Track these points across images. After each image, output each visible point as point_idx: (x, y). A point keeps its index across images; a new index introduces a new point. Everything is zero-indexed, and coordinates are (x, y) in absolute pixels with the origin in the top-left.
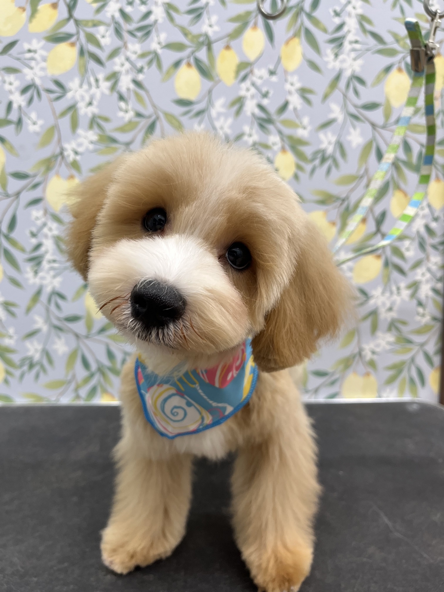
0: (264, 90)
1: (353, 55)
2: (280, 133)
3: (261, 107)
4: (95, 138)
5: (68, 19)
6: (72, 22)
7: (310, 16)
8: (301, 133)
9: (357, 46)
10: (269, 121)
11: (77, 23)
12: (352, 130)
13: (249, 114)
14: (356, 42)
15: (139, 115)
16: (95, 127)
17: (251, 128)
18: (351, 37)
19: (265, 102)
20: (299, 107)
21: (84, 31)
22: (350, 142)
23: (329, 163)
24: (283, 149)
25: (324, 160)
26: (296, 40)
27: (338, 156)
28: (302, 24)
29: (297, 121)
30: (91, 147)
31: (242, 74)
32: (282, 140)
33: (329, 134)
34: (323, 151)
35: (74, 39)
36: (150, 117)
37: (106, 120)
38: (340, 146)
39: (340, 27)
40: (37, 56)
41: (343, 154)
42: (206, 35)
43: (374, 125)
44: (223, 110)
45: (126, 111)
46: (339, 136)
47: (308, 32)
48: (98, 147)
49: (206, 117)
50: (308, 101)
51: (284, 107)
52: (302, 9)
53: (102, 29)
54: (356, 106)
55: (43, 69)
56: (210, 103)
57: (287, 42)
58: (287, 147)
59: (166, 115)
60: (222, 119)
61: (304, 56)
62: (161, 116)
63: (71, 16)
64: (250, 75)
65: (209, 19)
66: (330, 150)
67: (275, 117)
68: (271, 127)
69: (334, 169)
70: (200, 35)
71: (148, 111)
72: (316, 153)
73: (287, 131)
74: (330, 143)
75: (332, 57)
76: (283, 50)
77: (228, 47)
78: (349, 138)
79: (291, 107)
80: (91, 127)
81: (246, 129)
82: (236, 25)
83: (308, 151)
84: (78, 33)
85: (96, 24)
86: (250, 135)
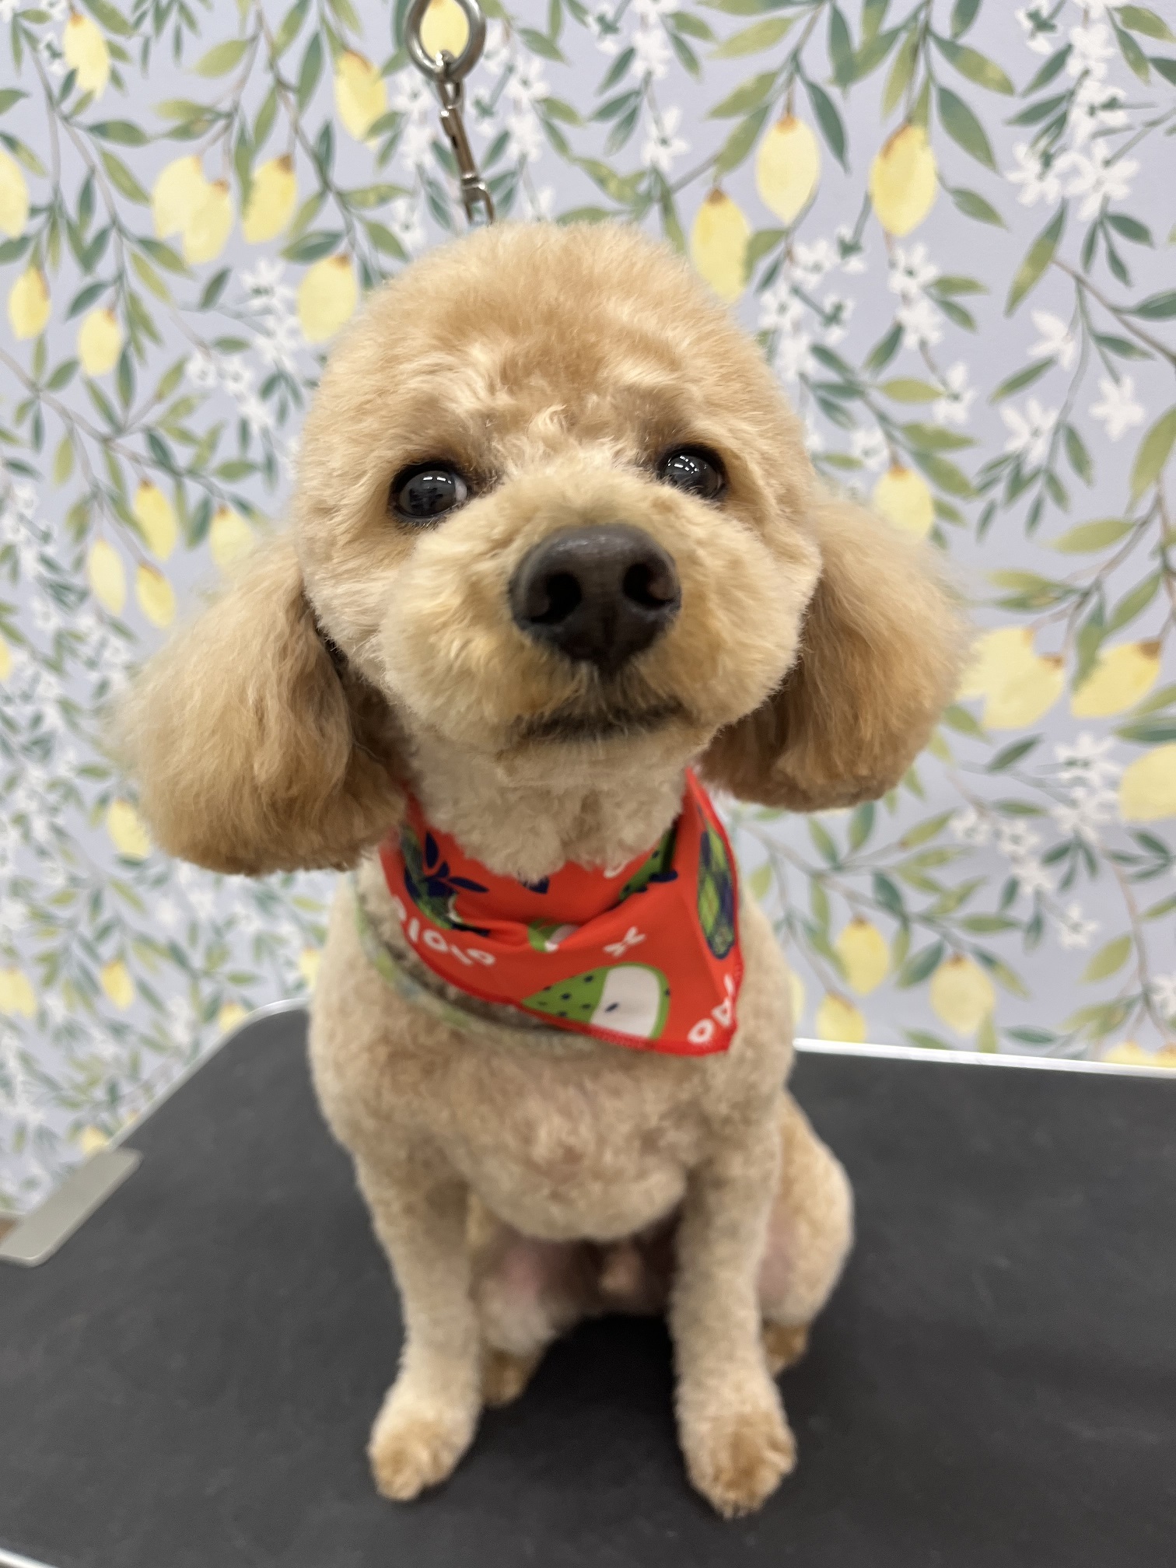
0: (828, 303)
1: (1102, 149)
2: (883, 418)
3: (822, 353)
5: (321, 196)
6: (331, 201)
7: (952, 50)
8: (945, 414)
9: (1116, 118)
10: (851, 389)
11: (343, 199)
12: (1107, 385)
13: (790, 376)
14: (1112, 104)
18: (1092, 92)
19: (834, 337)
20: (934, 337)
21: (362, 219)
22: (1102, 423)
23: (1035, 490)
24: (895, 466)
25: (1018, 484)
26: (916, 134)
27: (1064, 468)
28: (930, 76)
29: (934, 382)
31: (763, 265)
32: (890, 438)
33: (1034, 407)
34: (1018, 460)
35: (343, 246)
38: (1071, 439)
39: (1057, 63)
40: (275, 302)
41: (1080, 461)
42: (656, 172)
46: (1066, 409)
47: (950, 103)
50: (964, 318)
51: (891, 343)
52: (927, 30)
53: (400, 206)
54: (1116, 310)
55: (294, 333)
57: (888, 148)
58: (906, 458)
61: (941, 179)
63: (326, 185)
64: (786, 265)
65: (658, 122)
66: (1038, 453)
67: (864, 377)
68: (855, 406)
69: (1050, 507)
70: (641, 175)
72: (994, 466)
73: (902, 413)
74: (1036, 433)
75: (1034, 166)
76: (877, 173)
77: (717, 196)
78: (1098, 411)
79: (910, 341)
82: (732, 125)
83: (969, 463)
84: (350, 228)
85: (385, 196)
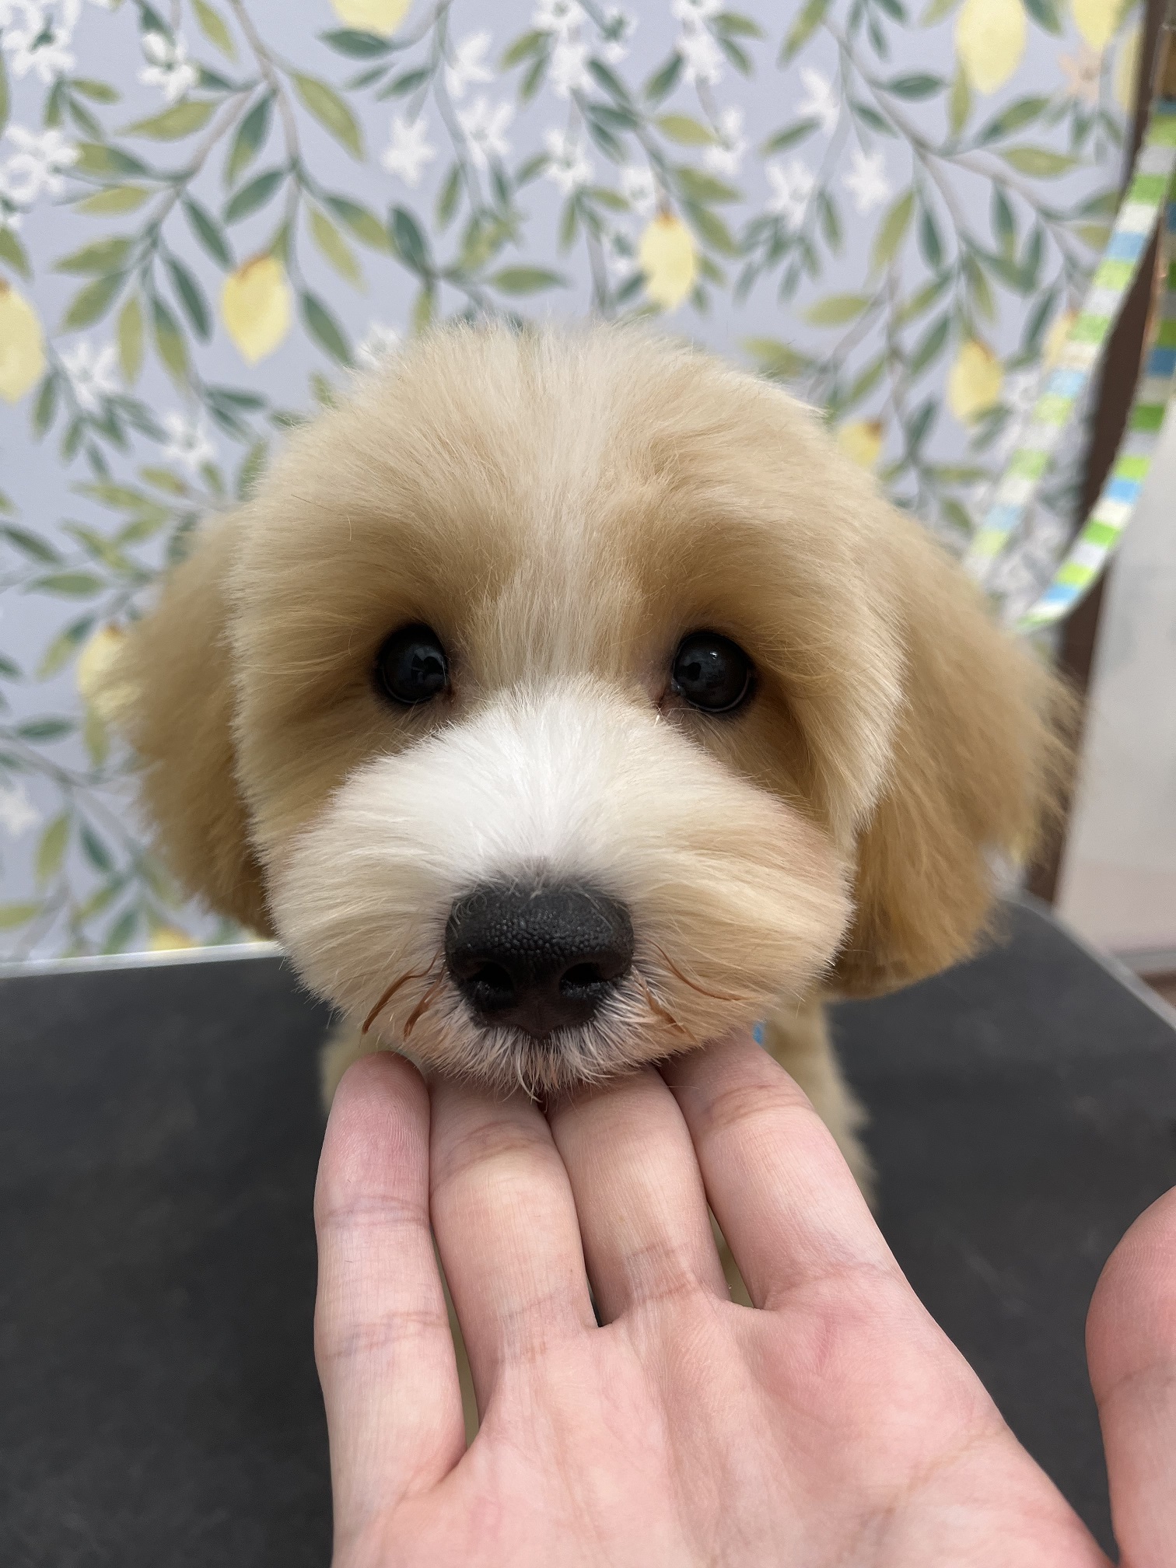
0: (611, 12)
2: (657, 157)
3: (600, 70)
4: (67, 155)
8: (719, 161)
10: (625, 117)
12: (859, 158)
13: (563, 90)
15: (210, 79)
16: (66, 116)
17: (571, 140)
19: (614, 54)
20: (714, 75)
22: (852, 195)
23: (792, 257)
24: (664, 212)
25: (778, 247)
27: (819, 236)
29: (706, 123)
30: (57, 185)
32: (662, 181)
33: (797, 168)
34: (776, 222)
36: (247, 87)
37: (103, 94)
38: (826, 206)
41: (833, 229)
43: (921, 146)
44: (483, 74)
45: (169, 67)
46: (825, 174)
48: (80, 185)
49: (431, 98)
50: (740, 58)
51: (669, 75)
56: (443, 48)
58: (676, 207)
59: (303, 81)
60: (481, 105)
62: (287, 85)
66: (797, 216)
67: (641, 105)
68: (628, 137)
69: (804, 278)
71: (241, 67)
72: (756, 227)
73: (677, 153)
74: (796, 196)
78: (851, 181)
79: (689, 75)
80: (52, 118)
81: (556, 141)
83: (734, 217)
86: (568, 164)
